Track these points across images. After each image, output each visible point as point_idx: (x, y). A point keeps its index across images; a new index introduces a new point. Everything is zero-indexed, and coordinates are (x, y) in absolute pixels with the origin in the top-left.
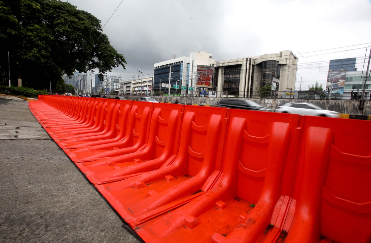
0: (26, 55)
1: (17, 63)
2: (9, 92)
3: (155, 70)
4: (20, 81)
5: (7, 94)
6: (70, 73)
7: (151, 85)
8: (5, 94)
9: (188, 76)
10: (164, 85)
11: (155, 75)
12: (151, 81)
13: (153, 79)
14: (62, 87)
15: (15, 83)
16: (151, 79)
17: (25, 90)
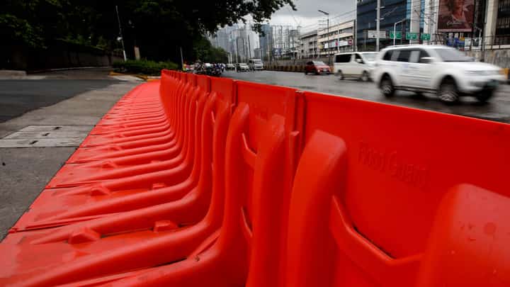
0: (140, 6)
1: (130, 23)
2: (125, 70)
3: (359, 6)
4: (137, 50)
5: (123, 73)
6: (213, 29)
7: (352, 36)
8: (120, 73)
9: (422, 11)
10: (371, 34)
11: (358, 15)
12: (352, 28)
13: (355, 24)
14: (209, 54)
15: (131, 55)
16: (352, 24)
17: (144, 65)
